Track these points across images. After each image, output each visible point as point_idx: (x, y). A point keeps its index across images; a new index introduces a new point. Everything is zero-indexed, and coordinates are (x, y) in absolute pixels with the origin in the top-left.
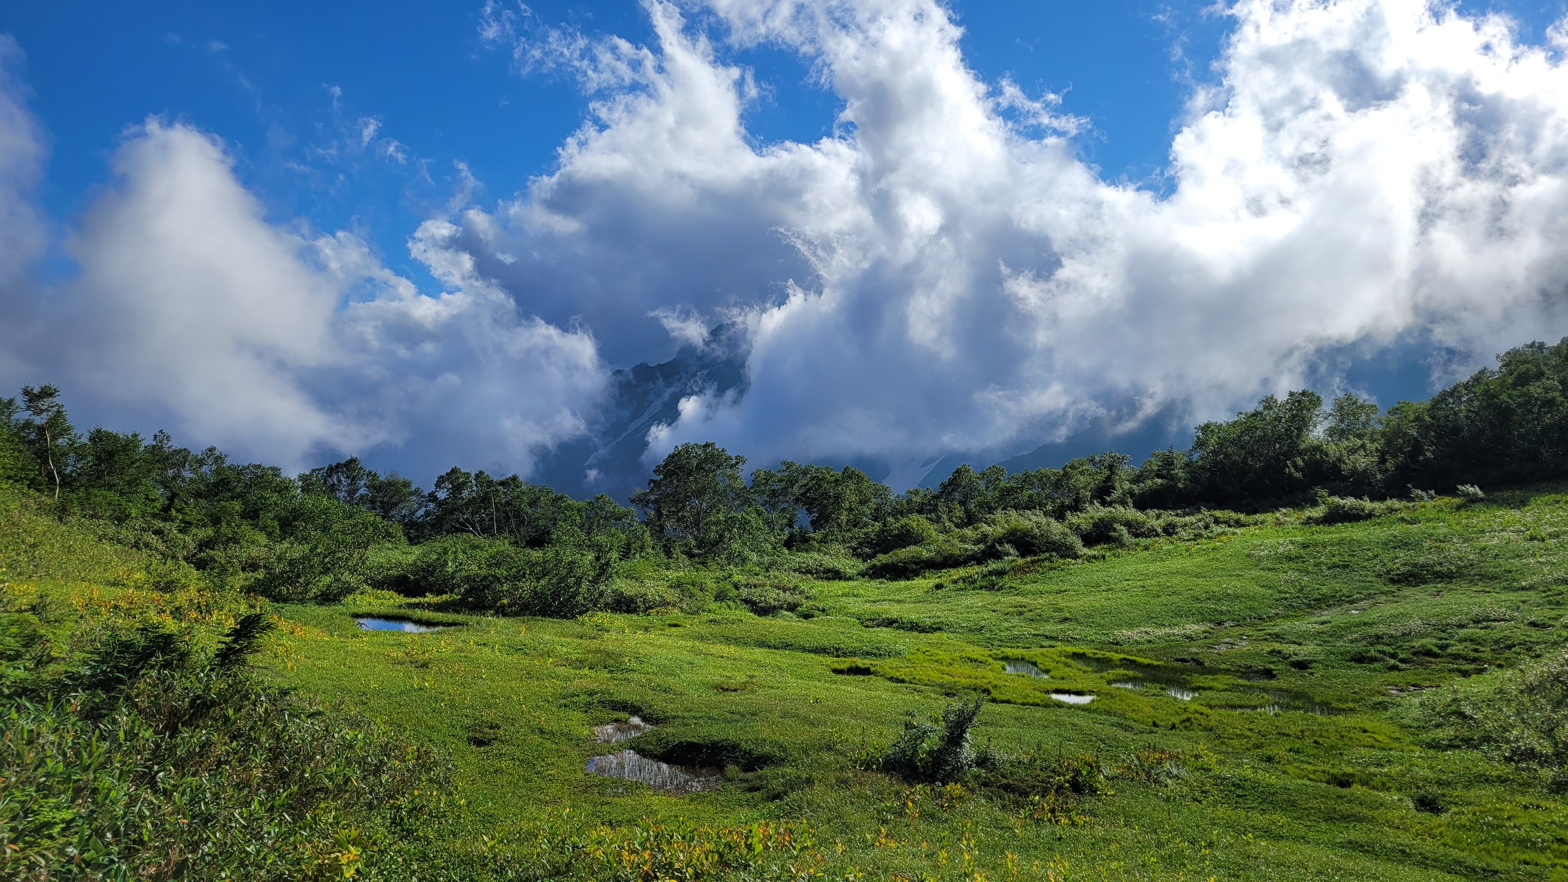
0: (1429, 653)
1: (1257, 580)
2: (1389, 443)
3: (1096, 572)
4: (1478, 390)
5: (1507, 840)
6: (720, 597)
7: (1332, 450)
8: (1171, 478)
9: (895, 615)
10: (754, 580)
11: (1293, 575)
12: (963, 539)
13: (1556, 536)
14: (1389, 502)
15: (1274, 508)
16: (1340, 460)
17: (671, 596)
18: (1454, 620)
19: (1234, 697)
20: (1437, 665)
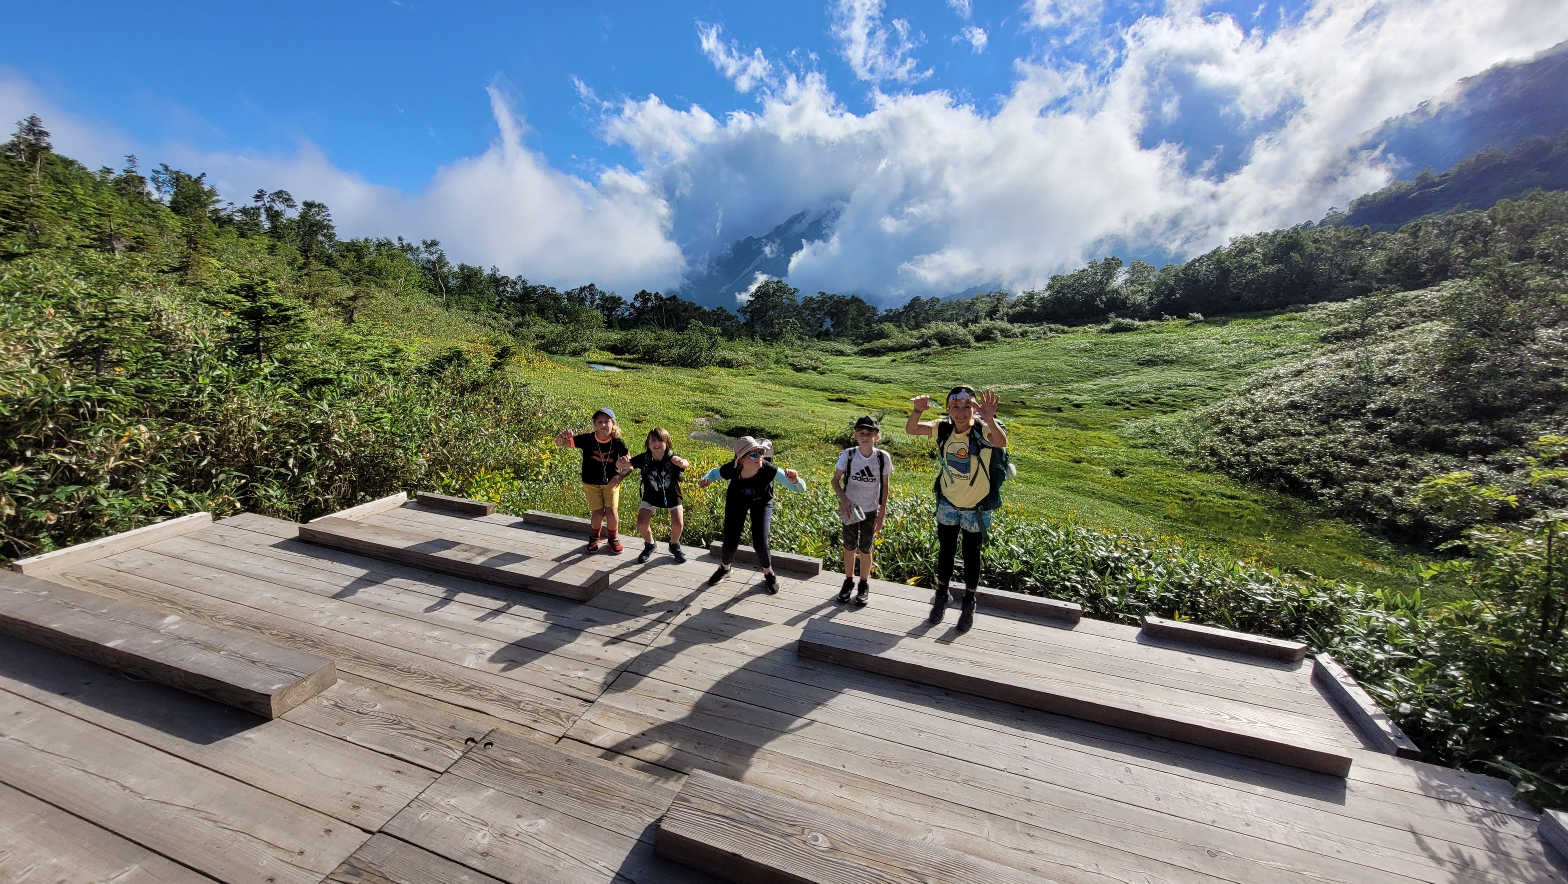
0: (1149, 402)
1: (1065, 362)
2: (1157, 289)
3: (979, 355)
4: (1215, 258)
5: (1151, 490)
6: (777, 362)
7: (1124, 292)
8: (1032, 306)
9: (867, 374)
10: (796, 354)
11: (1085, 359)
12: (911, 336)
13: (1237, 341)
14: (1149, 322)
15: (1086, 324)
16: (1127, 298)
17: (751, 360)
18: (1167, 385)
19: (1036, 421)
20: (1150, 408)
